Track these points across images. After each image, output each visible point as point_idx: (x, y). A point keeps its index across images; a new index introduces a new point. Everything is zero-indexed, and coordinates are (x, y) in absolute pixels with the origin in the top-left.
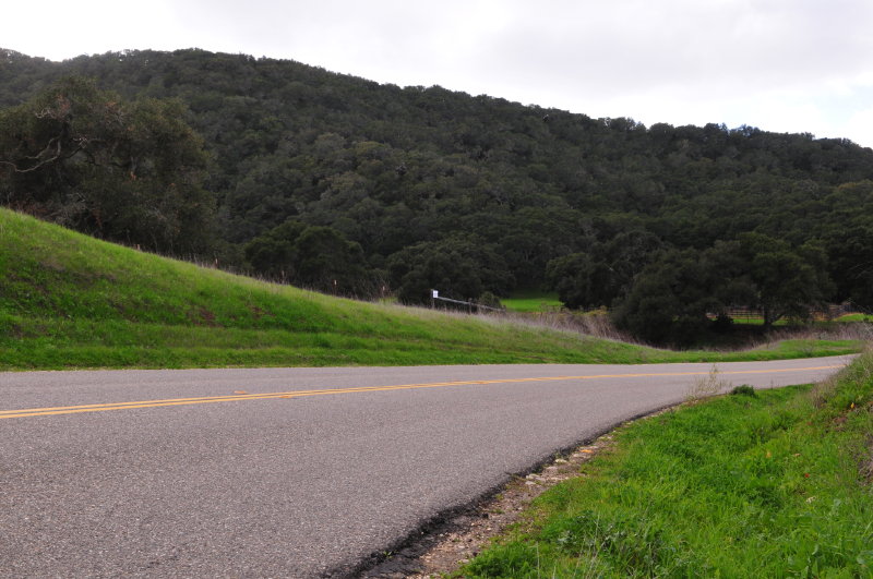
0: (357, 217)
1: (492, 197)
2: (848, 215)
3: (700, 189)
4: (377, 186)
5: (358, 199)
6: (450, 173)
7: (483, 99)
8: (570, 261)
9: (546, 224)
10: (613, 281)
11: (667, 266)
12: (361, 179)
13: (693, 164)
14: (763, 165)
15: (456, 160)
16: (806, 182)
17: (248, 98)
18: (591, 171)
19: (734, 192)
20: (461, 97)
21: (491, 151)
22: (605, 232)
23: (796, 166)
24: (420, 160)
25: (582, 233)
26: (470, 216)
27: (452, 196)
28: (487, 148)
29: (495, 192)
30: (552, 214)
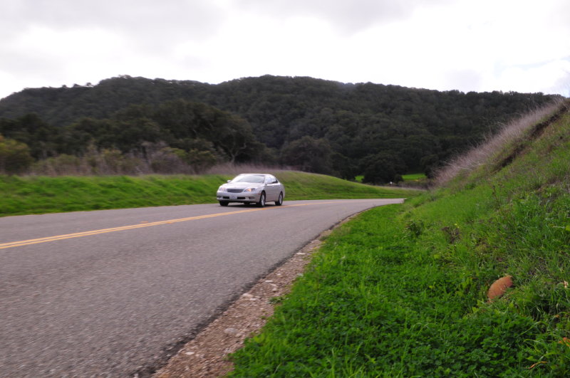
4: (348, 130)
7: (390, 87)
9: (420, 143)
13: (487, 110)
15: (380, 116)
17: (291, 95)
18: (439, 116)
20: (380, 87)
22: (446, 144)
24: (365, 117)
26: (387, 140)
27: (379, 132)
29: (397, 129)
30: (422, 138)
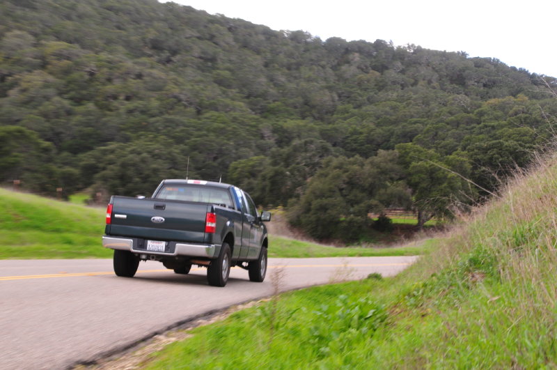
0: (45, 115)
1: (180, 100)
2: (493, 127)
3: (368, 99)
4: (66, 86)
5: (47, 98)
6: (139, 76)
8: (251, 163)
9: (229, 128)
10: (289, 183)
11: (337, 171)
12: (51, 78)
13: (363, 76)
14: (424, 80)
15: (144, 64)
16: (460, 96)
18: (271, 79)
19: (398, 103)
21: (178, 57)
22: (284, 138)
23: (452, 81)
24: (109, 62)
25: (262, 137)
26: (158, 118)
27: (141, 99)
28: (174, 53)
29: (182, 97)
30: (235, 119)
